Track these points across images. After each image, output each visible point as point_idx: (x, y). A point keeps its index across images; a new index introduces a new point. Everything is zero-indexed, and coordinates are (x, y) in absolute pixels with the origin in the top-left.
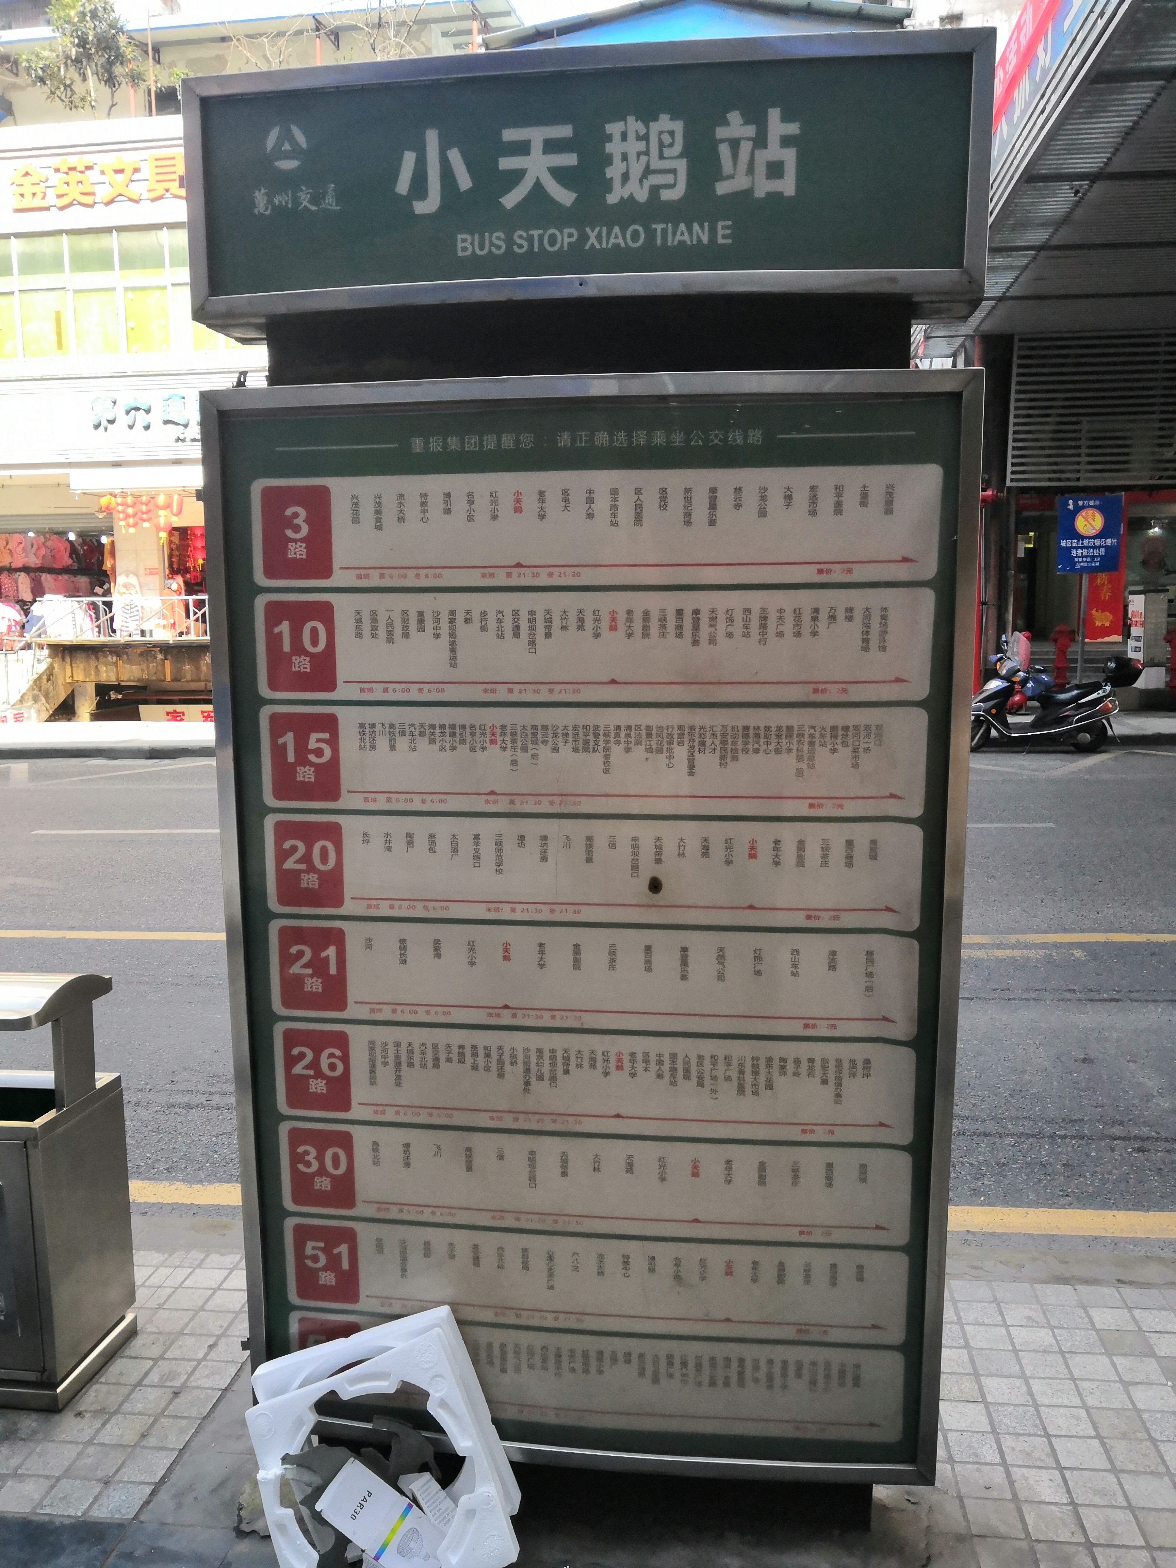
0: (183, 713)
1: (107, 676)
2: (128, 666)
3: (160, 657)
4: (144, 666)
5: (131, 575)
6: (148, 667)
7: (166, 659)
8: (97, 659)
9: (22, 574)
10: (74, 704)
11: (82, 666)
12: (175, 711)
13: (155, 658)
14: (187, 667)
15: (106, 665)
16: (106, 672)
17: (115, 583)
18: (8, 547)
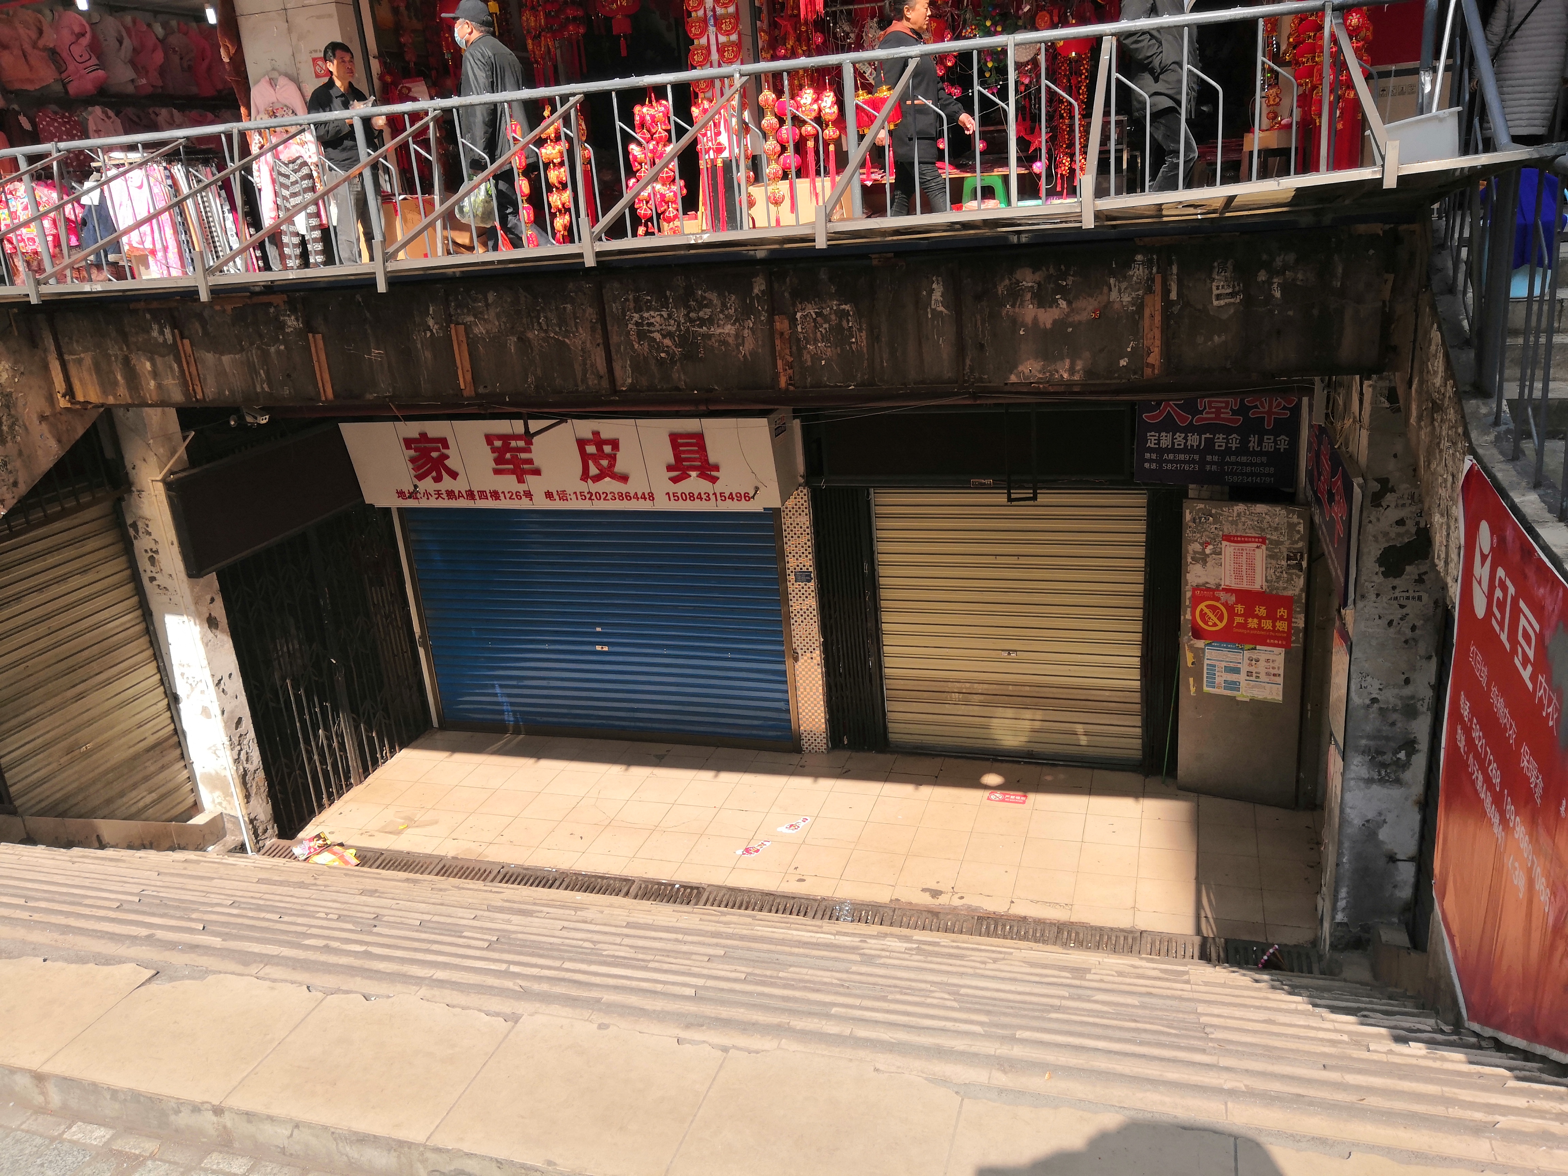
0: (444, 442)
1: (159, 386)
2: (210, 357)
3: (292, 323)
4: (254, 355)
5: (282, 81)
6: (265, 355)
7: (309, 327)
8: (124, 336)
9: (98, 110)
10: (122, 458)
11: (88, 359)
12: (423, 435)
13: (282, 326)
14: (376, 353)
15: (152, 351)
16: (155, 374)
17: (249, 108)
18: (41, 43)
